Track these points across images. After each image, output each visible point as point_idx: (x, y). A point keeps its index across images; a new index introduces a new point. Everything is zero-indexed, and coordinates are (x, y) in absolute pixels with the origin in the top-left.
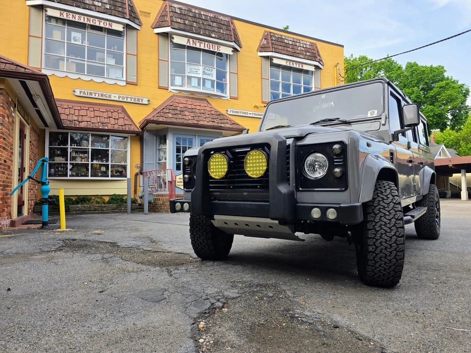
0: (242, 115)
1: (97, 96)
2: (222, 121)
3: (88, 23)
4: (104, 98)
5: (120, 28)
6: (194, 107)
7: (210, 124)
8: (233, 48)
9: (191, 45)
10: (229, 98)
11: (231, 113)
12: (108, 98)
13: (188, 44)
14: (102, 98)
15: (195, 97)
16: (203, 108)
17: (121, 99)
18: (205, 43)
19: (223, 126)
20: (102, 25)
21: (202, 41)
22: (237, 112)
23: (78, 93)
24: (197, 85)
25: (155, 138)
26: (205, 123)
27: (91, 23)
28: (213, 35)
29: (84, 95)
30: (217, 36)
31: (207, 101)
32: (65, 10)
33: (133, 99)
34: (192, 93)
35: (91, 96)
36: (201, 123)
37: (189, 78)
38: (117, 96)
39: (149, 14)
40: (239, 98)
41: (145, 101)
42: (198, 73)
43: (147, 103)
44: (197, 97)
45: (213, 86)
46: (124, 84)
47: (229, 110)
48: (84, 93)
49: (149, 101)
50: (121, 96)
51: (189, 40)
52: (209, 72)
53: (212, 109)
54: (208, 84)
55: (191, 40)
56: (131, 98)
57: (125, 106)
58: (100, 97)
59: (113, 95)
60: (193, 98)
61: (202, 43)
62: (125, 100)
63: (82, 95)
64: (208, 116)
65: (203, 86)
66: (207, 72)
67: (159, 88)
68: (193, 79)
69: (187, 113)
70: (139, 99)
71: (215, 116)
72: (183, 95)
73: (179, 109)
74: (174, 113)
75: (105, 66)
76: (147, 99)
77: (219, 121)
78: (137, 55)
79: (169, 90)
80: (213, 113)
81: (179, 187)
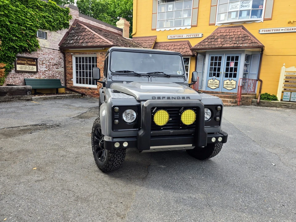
0: (274, 32)
1: (177, 38)
2: (244, 42)
4: (180, 38)
6: (228, 34)
7: (232, 45)
10: (263, 20)
11: (263, 32)
12: (182, 38)
14: (179, 38)
15: (233, 25)
16: (235, 33)
17: (188, 37)
19: (241, 45)
22: (269, 31)
23: (169, 38)
24: (235, 17)
25: (203, 57)
29: (172, 38)
31: (243, 27)
33: (194, 36)
34: (231, 23)
35: (174, 38)
37: (230, 13)
38: (186, 35)
40: (272, 19)
41: (200, 36)
42: (237, 7)
43: (201, 36)
44: (235, 25)
45: (248, 14)
46: (190, 27)
47: (261, 30)
48: (172, 37)
49: (202, 35)
50: (188, 35)
52: (246, 4)
53: (242, 33)
54: (244, 14)
56: (193, 35)
57: (190, 40)
58: (178, 38)
59: (184, 35)
60: (232, 27)
62: (190, 37)
63: (170, 38)
64: (234, 39)
65: (239, 16)
66: (245, 5)
67: (210, 25)
68: (232, 13)
69: (219, 40)
70: (197, 35)
71: (240, 39)
72: (224, 26)
73: (216, 37)
74: (210, 41)
75: (182, 19)
76: (201, 34)
77: (241, 42)
78: (198, 8)
79: (216, 25)
80: (240, 36)
81: (210, 87)
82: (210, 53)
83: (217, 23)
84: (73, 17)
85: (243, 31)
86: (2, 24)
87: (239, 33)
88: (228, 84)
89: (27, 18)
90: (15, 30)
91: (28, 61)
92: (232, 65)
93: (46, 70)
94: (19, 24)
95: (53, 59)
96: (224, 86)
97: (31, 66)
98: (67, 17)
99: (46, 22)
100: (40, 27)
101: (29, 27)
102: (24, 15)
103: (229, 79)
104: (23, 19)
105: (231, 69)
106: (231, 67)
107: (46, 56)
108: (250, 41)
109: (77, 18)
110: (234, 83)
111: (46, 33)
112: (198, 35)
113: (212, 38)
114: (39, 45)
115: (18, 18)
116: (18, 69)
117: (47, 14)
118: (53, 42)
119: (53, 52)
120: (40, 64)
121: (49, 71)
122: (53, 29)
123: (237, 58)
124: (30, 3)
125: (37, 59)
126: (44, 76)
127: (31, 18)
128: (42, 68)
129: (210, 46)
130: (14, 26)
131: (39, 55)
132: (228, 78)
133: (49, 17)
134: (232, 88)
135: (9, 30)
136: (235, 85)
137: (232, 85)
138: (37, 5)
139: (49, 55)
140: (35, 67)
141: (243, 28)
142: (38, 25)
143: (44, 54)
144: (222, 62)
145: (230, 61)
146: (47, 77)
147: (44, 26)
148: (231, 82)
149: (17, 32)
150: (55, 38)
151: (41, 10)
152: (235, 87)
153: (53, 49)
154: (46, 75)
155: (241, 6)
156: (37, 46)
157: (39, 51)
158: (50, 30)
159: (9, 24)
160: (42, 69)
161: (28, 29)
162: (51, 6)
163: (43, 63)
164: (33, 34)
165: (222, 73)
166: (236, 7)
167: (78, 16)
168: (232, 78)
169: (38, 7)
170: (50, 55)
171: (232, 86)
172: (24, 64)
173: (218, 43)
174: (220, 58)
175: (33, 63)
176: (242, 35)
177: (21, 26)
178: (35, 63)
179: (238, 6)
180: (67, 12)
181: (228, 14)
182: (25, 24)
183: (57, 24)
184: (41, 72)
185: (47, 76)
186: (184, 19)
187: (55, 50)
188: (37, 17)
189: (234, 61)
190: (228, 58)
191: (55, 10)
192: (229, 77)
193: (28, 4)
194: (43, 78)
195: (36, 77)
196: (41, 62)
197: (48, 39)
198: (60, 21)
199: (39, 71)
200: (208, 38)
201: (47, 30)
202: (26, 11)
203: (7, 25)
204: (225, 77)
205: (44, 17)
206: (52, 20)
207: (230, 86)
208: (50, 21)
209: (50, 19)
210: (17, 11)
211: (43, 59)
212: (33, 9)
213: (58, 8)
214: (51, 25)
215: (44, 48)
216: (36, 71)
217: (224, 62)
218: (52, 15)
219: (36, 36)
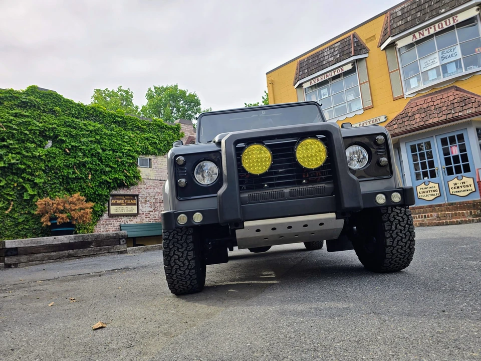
2: (464, 108)
3: (328, 78)
5: (349, 67)
6: (431, 104)
7: (443, 118)
8: (478, 5)
9: (418, 38)
13: (415, 40)
15: (438, 90)
16: (443, 100)
18: (434, 26)
19: (460, 114)
20: (336, 74)
21: (431, 25)
24: (436, 77)
26: (436, 120)
27: (329, 77)
28: (443, 11)
30: (448, 8)
31: (456, 87)
32: (312, 79)
33: (371, 122)
34: (433, 87)
36: (431, 121)
37: (425, 73)
38: (358, 125)
39: (374, 36)
41: (383, 119)
43: (384, 120)
44: (440, 89)
45: (459, 67)
46: (362, 111)
49: (386, 117)
50: (361, 123)
51: (414, 36)
52: (450, 53)
53: (457, 96)
55: (417, 34)
56: (369, 122)
60: (436, 93)
61: (431, 28)
64: (445, 108)
65: (443, 73)
66: (448, 54)
67: (395, 100)
68: (429, 73)
69: (417, 116)
70: (376, 120)
71: (456, 105)
72: (421, 95)
73: (410, 114)
74: (401, 122)
75: (346, 104)
76: (384, 116)
77: (458, 109)
78: (369, 81)
79: (405, 97)
80: (455, 101)
81: (423, 198)
82: (406, 140)
83: (406, 94)
84: (185, 134)
85: (458, 92)
86: (93, 154)
87: (451, 98)
88: (458, 186)
89: (124, 142)
90: (109, 159)
91: (126, 199)
92: (455, 151)
93: (151, 210)
94: (114, 151)
95: (160, 193)
96: (451, 191)
97: (130, 206)
98: (178, 136)
99: (150, 144)
100: (141, 152)
101: (127, 152)
102: (121, 139)
103: (457, 177)
104: (119, 144)
105: (456, 158)
106: (455, 154)
107: (150, 191)
108: (476, 105)
109: (191, 134)
110: (470, 181)
111: (150, 159)
112: (378, 120)
113: (404, 116)
114: (140, 176)
115: (112, 143)
116: (112, 212)
117: (151, 135)
118: (160, 170)
119: (160, 183)
120: (143, 203)
121: (155, 211)
122: (159, 153)
123: (461, 137)
124: (129, 124)
125: (137, 196)
126: (148, 219)
127: (129, 141)
128: (145, 208)
129: (403, 129)
130: (107, 154)
131: (141, 191)
132: (455, 175)
133: (153, 138)
134: (469, 192)
135: (101, 160)
136: (473, 185)
137: (467, 186)
138: (138, 125)
139: (154, 189)
140: (135, 207)
141: (457, 89)
142: (138, 149)
143: (147, 188)
144: (433, 150)
145: (449, 145)
146: (151, 221)
147: (147, 151)
148: (463, 181)
149: (111, 161)
150: (162, 165)
151: (143, 131)
152: (474, 190)
153: (160, 180)
154: (151, 217)
155: (442, 58)
156: (138, 178)
157: (141, 184)
158: (154, 154)
159: (100, 151)
160: (144, 210)
161: (125, 156)
162: (156, 124)
163: (146, 201)
164: (131, 161)
165: (440, 169)
166: (434, 62)
167: (193, 132)
168: (463, 174)
169: (139, 128)
170: (156, 189)
171: (466, 188)
172: (120, 204)
173: (418, 121)
174: (428, 145)
175: (132, 202)
176: (458, 99)
177: (117, 152)
178: (135, 202)
179: (437, 60)
180: (178, 129)
181: (423, 76)
182: (121, 149)
183: (164, 145)
184: (143, 214)
185: (152, 219)
186: (349, 103)
187: (162, 180)
188: (137, 140)
189: (457, 144)
190: (444, 142)
191: (162, 128)
192: (456, 173)
193: (126, 126)
194: (146, 223)
195: (137, 221)
196: (144, 199)
197: (153, 167)
198: (168, 141)
199: (140, 212)
200: (396, 119)
201: (152, 155)
202: (124, 134)
203: (98, 153)
204: (448, 175)
205: (147, 139)
206: (157, 142)
207: (463, 189)
208: (155, 143)
209: (155, 140)
210: (111, 135)
211: (146, 195)
212: (133, 131)
213: (166, 126)
214: (157, 148)
215: (148, 180)
216: (136, 212)
217: (437, 148)
218: (157, 135)
219: (137, 165)
